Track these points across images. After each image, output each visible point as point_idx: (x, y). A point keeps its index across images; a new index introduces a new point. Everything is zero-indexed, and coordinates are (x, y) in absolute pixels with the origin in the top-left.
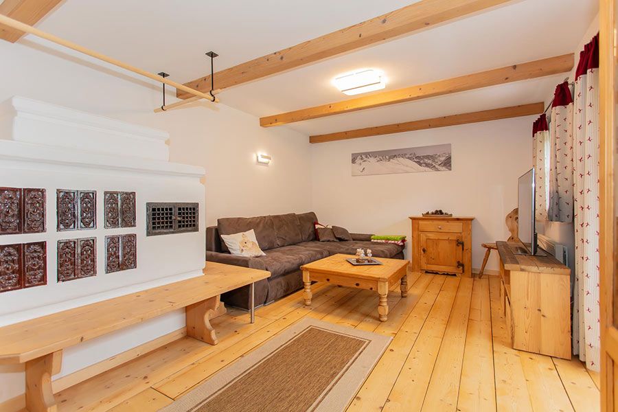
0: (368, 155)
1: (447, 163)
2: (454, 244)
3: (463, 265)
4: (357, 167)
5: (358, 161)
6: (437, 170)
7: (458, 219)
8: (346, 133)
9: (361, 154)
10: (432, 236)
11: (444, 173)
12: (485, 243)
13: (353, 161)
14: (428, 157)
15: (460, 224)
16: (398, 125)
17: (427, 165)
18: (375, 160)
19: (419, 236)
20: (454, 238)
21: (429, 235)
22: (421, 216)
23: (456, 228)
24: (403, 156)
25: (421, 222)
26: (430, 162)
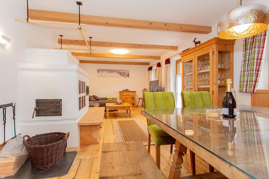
0: (104, 70)
1: (128, 75)
2: (132, 98)
3: (134, 104)
4: (100, 74)
5: (100, 72)
6: (126, 77)
7: (133, 92)
8: (96, 61)
9: (101, 70)
10: (126, 97)
11: (127, 78)
12: (139, 98)
13: (98, 72)
14: (123, 73)
15: (133, 93)
16: (115, 62)
17: (123, 76)
18: (106, 72)
19: (122, 97)
20: (132, 97)
21: (125, 96)
22: (122, 91)
23: (132, 94)
24: (116, 72)
25: (123, 93)
26: (123, 74)
